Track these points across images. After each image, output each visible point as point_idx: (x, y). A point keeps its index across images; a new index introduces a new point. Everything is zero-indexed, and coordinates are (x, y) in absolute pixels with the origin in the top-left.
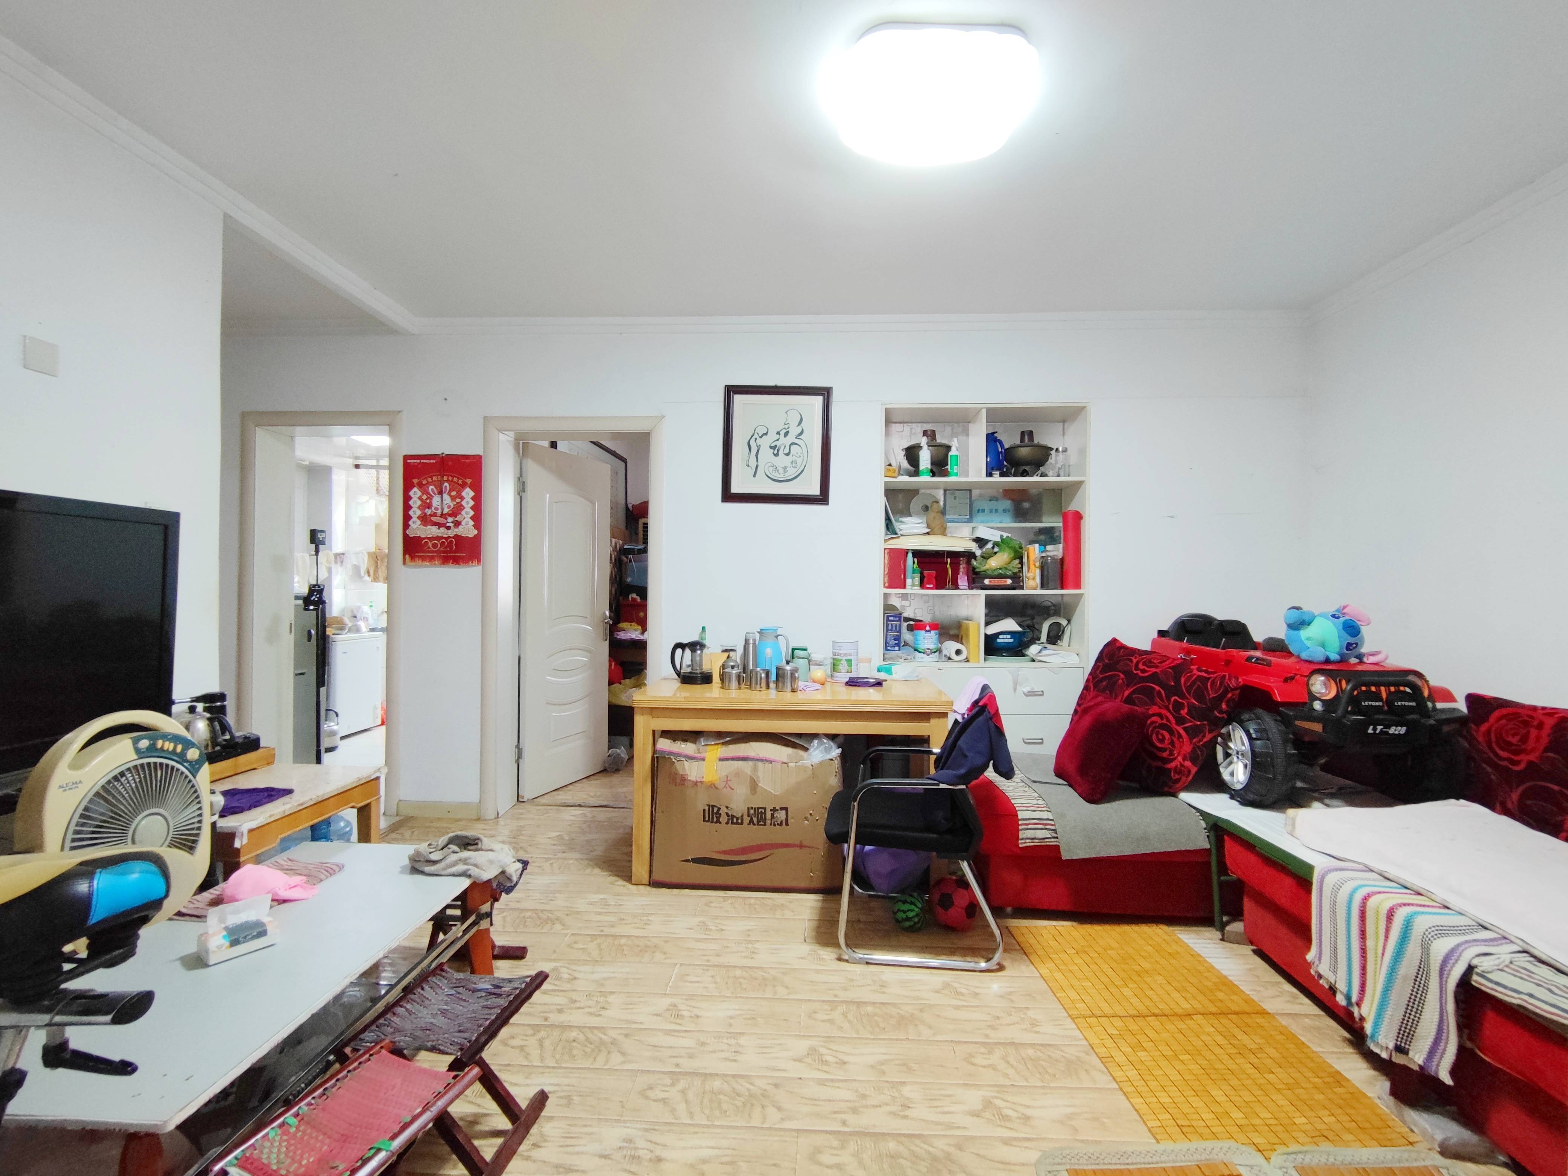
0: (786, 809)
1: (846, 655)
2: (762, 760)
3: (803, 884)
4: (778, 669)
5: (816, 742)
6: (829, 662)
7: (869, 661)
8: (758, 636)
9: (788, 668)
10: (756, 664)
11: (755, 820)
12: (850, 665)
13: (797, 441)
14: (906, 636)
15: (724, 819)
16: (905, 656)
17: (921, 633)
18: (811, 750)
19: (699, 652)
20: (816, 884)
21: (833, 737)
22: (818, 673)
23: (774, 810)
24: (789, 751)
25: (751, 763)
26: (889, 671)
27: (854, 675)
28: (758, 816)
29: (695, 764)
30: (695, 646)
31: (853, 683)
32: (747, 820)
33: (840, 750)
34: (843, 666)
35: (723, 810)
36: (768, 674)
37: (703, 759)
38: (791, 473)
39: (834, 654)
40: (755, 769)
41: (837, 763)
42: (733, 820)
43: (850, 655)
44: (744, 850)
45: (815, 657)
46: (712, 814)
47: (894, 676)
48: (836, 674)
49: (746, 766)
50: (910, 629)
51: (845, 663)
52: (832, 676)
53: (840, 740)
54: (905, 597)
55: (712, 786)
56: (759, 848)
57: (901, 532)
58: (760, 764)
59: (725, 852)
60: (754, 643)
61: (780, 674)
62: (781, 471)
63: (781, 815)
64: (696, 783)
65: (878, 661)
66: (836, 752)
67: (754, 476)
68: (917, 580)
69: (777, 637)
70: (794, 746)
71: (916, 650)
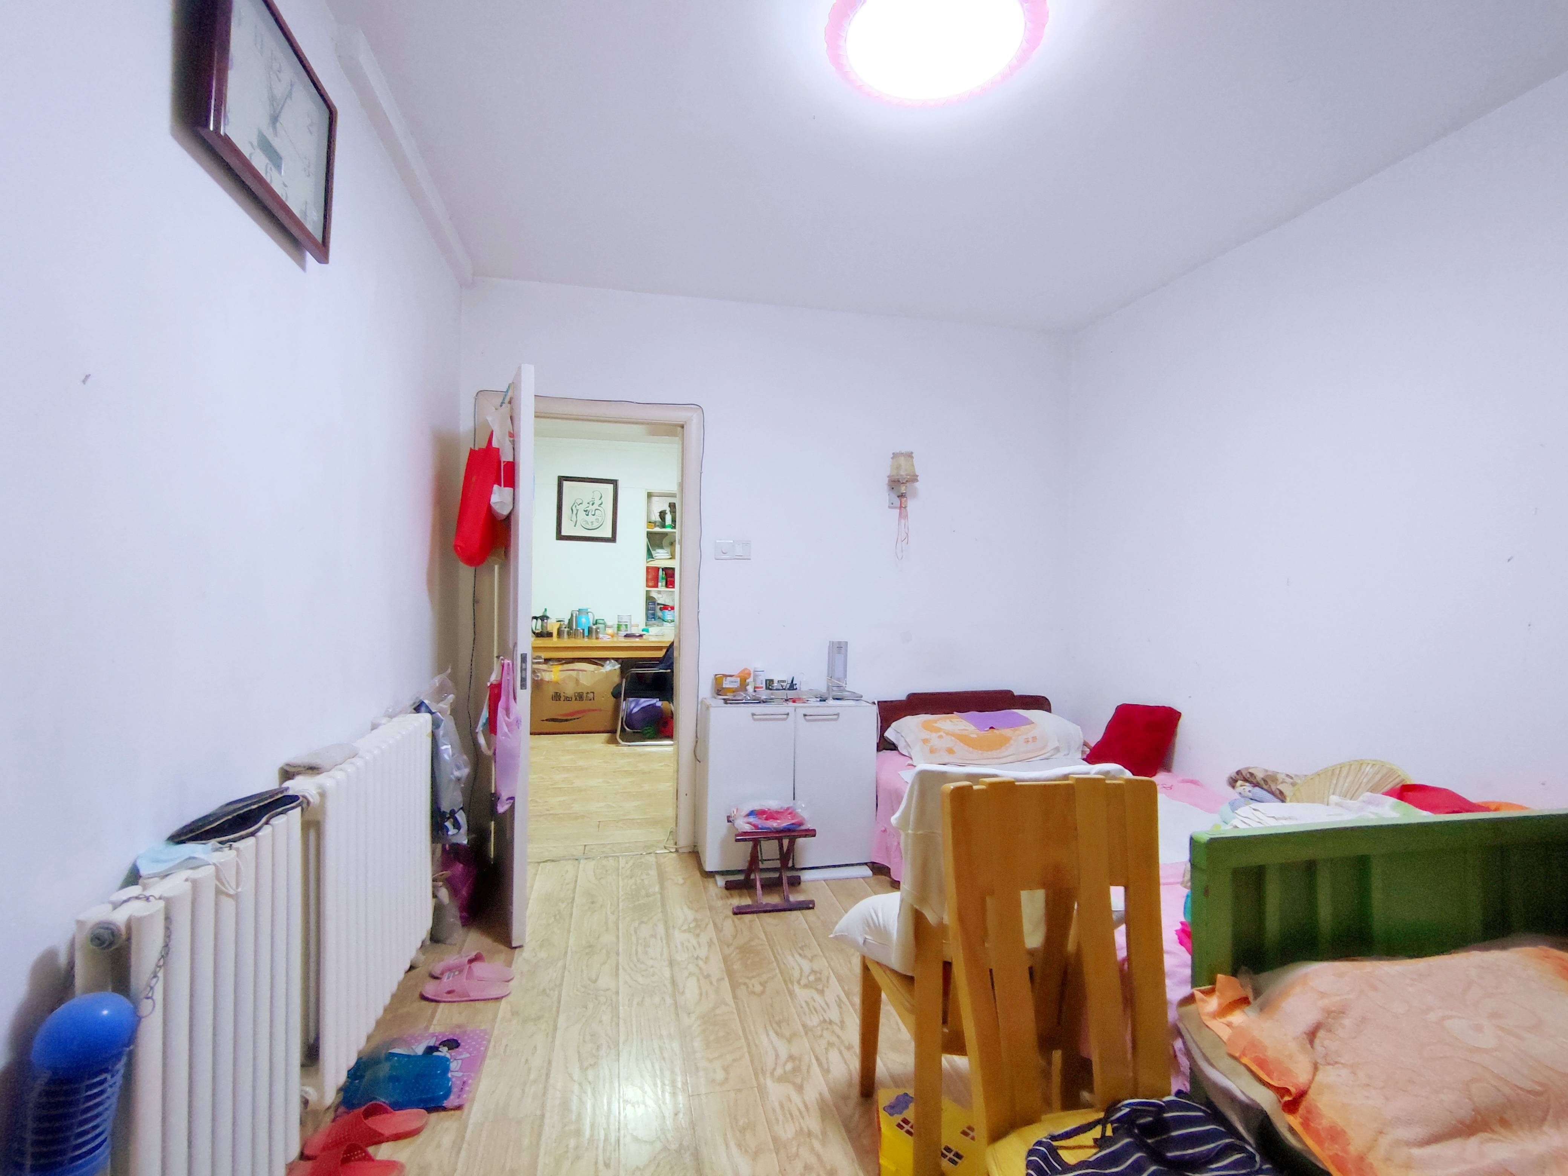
0: (593, 693)
1: (625, 622)
2: (581, 670)
3: (602, 729)
4: (589, 628)
5: (608, 662)
6: (616, 626)
7: (638, 626)
8: (578, 613)
9: (594, 627)
10: (576, 626)
11: (578, 698)
12: (627, 628)
13: (599, 508)
14: (659, 613)
15: (562, 699)
16: (657, 623)
17: (666, 611)
18: (605, 666)
19: (546, 621)
20: (609, 729)
21: (616, 660)
22: (609, 631)
23: (588, 693)
24: (595, 666)
25: (576, 672)
26: (648, 631)
27: (628, 632)
28: (580, 697)
29: (548, 673)
30: (544, 618)
31: (627, 636)
32: (574, 699)
33: (620, 666)
34: (623, 628)
35: (562, 695)
36: (583, 630)
37: (551, 671)
38: (596, 525)
39: (618, 622)
40: (578, 675)
41: (618, 672)
42: (567, 699)
43: (627, 622)
44: (572, 714)
45: (609, 623)
46: (557, 697)
47: (650, 633)
48: (620, 632)
49: (574, 674)
50: (661, 609)
51: (624, 626)
52: (617, 634)
53: (620, 661)
54: (659, 592)
55: (557, 683)
56: (578, 712)
57: (656, 558)
58: (580, 672)
59: (561, 715)
60: (576, 616)
61: (590, 630)
62: (590, 524)
63: (591, 695)
64: (548, 682)
65: (643, 626)
66: (618, 666)
67: (575, 526)
68: (664, 583)
69: (587, 613)
70: (596, 664)
71: (663, 620)
